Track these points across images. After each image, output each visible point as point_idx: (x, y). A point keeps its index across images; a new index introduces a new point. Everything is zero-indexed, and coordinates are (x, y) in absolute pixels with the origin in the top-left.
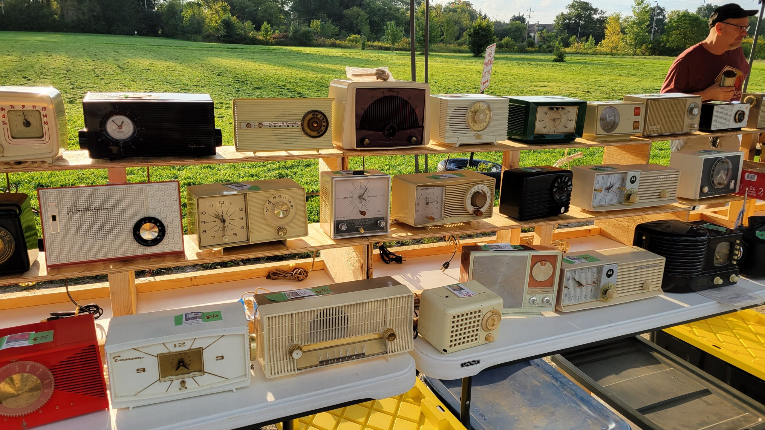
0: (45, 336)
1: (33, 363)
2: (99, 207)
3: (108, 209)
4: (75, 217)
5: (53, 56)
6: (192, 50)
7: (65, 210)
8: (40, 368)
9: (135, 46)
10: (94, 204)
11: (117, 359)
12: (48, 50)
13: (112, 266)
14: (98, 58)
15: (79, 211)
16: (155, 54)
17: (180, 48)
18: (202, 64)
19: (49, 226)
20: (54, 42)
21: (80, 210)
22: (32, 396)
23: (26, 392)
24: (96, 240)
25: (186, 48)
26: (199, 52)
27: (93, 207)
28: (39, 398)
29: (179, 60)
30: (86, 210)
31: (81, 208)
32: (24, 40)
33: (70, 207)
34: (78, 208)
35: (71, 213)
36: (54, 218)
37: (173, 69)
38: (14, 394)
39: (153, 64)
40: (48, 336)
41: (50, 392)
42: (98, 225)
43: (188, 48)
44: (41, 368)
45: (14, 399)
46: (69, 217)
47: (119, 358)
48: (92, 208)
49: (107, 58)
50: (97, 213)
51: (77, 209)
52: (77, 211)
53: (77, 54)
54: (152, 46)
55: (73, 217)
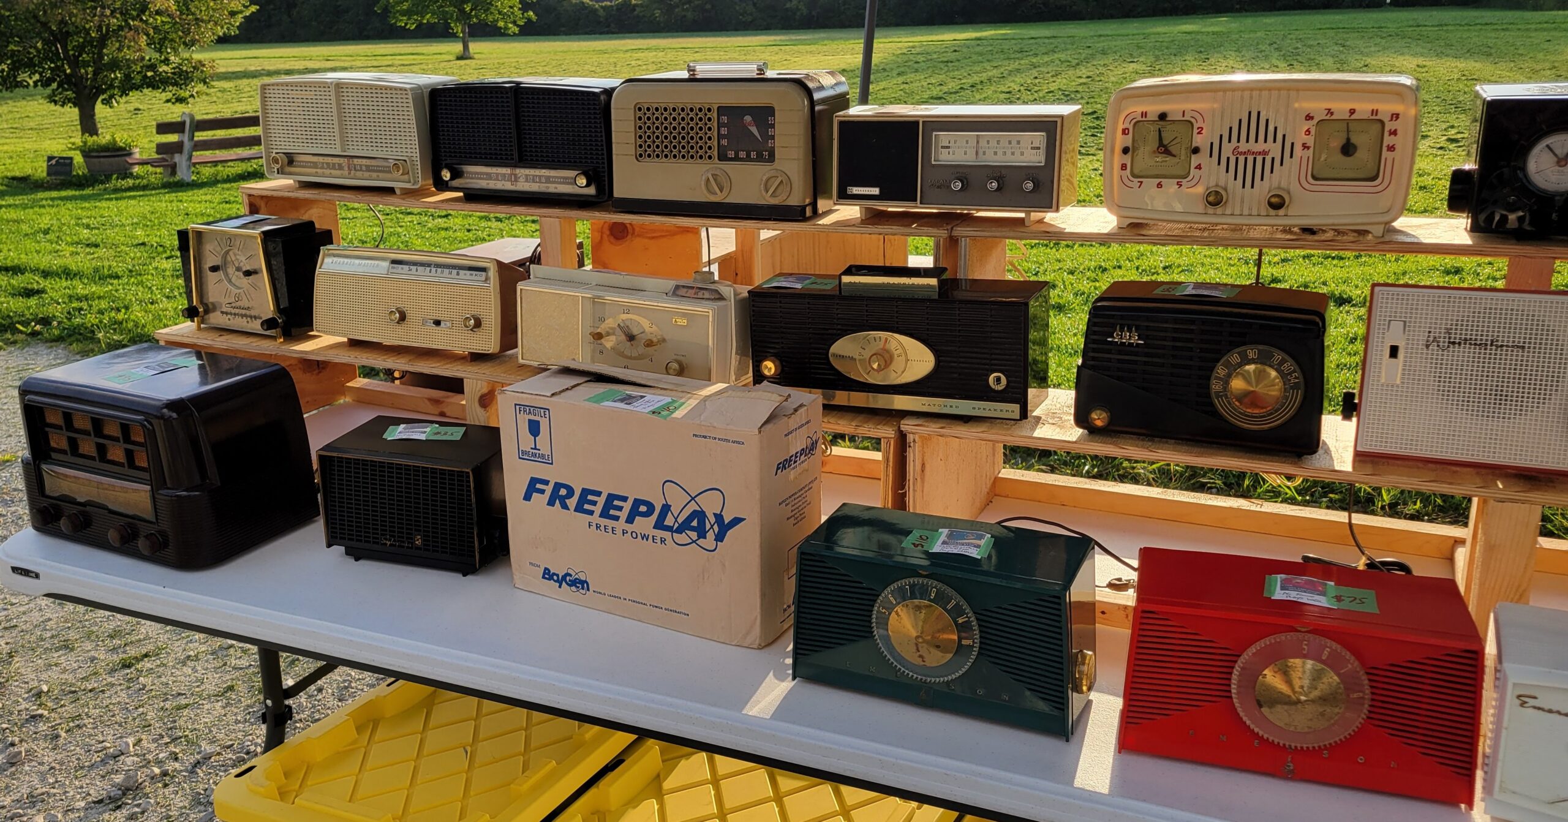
0: (1358, 597)
1: (1339, 647)
2: (1503, 341)
3: (1523, 347)
4: (1443, 355)
5: (1212, 60)
6: (1527, 30)
7: (1423, 338)
8: (1349, 661)
9: (1385, 30)
10: (1493, 332)
11: (1526, 702)
12: (1202, 50)
13: (1502, 483)
14: (1300, 60)
15: (1454, 343)
16: (1429, 45)
17: (1495, 27)
18: (1554, 62)
19: (1380, 368)
20: (1214, 33)
21: (1457, 341)
22: (1322, 714)
23: (1313, 701)
24: (1477, 416)
25: (1510, 27)
26: (1545, 33)
27: (1490, 338)
28: (1333, 725)
29: (1491, 55)
30: (1470, 344)
31: (1460, 338)
32: (1159, 34)
33: (1435, 333)
34: (1453, 336)
35: (1434, 346)
36: (1394, 352)
37: (1474, 77)
38: (1289, 696)
39: (1425, 66)
40: (1367, 602)
41: (1356, 719)
42: (1489, 383)
43: (1519, 26)
44: (1352, 664)
45: (1286, 707)
46: (1427, 354)
47: (1531, 702)
48: (1487, 340)
49: (1320, 59)
50: (1496, 354)
51: (1450, 338)
52: (1449, 342)
53: (1259, 54)
54: (1424, 28)
55: (1437, 355)
